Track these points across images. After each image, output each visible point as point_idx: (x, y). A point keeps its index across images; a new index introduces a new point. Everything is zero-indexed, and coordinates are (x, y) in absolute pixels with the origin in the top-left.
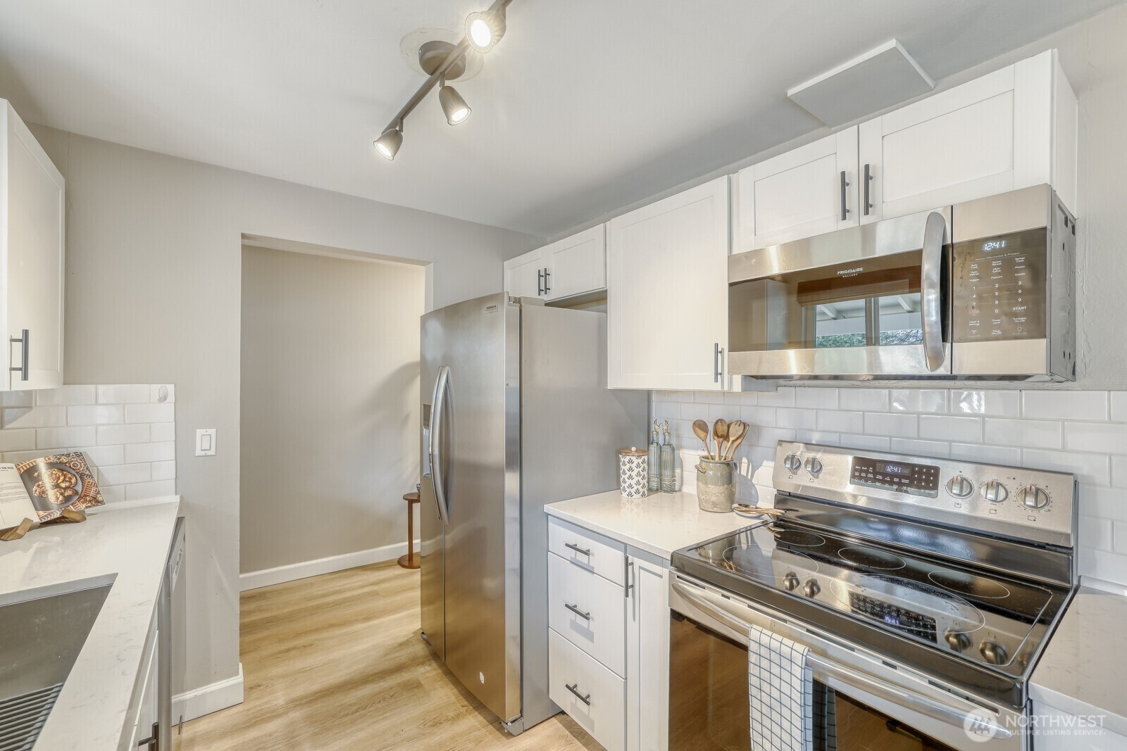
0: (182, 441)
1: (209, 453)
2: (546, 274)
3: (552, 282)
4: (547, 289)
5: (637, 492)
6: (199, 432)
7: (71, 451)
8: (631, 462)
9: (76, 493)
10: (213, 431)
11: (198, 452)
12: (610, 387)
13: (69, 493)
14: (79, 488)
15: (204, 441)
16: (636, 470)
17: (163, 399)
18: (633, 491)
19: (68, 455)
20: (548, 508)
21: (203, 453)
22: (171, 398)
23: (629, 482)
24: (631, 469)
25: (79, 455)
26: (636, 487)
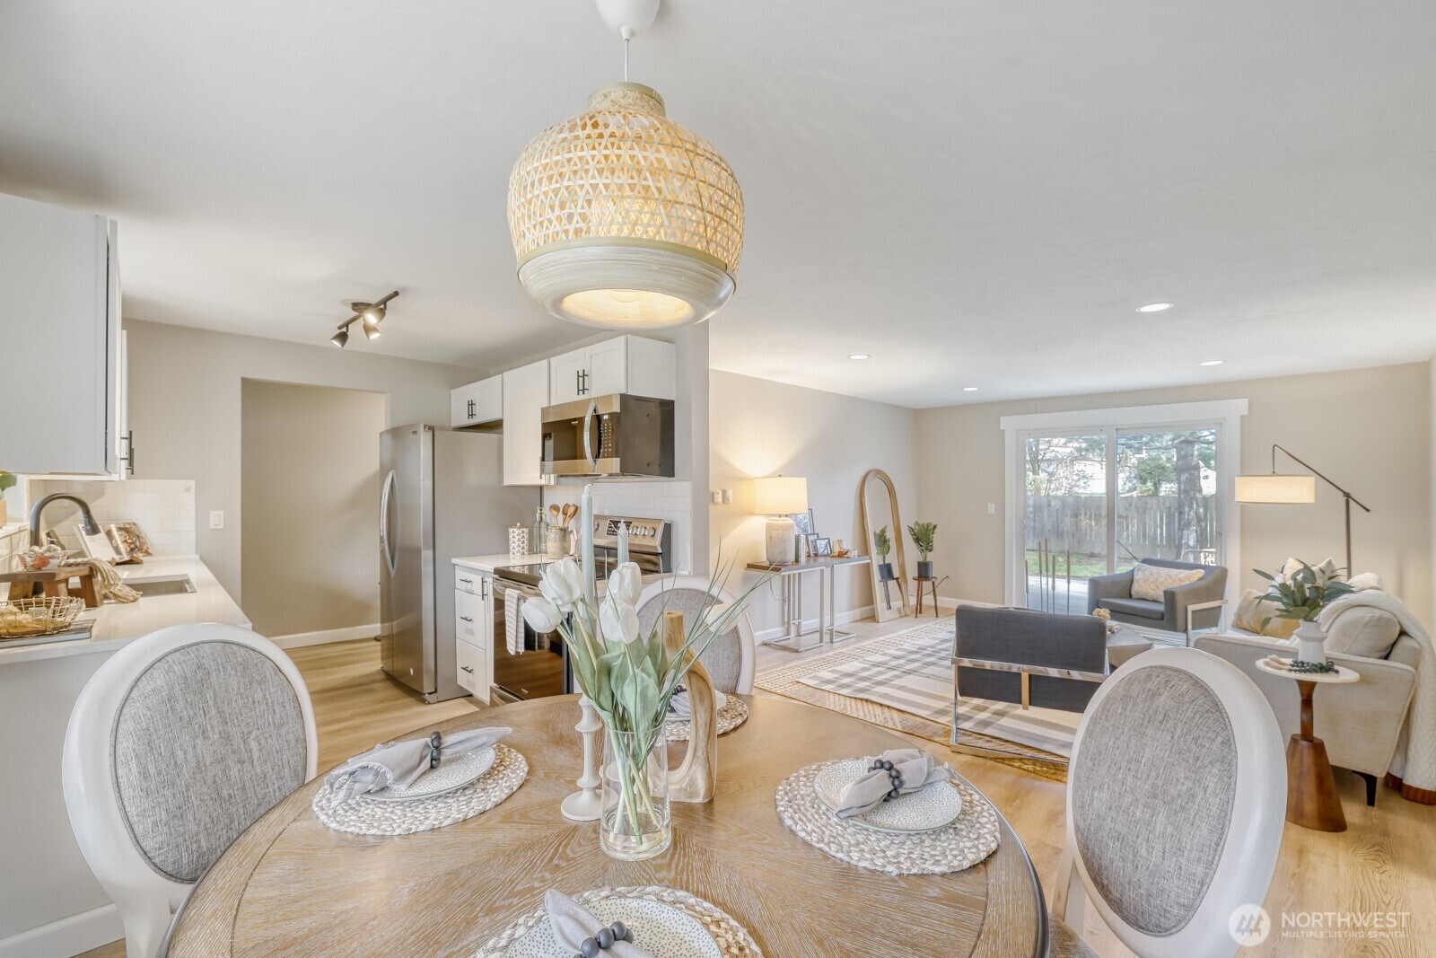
0: (201, 518)
1: (219, 527)
2: (472, 404)
3: (477, 410)
4: (472, 415)
5: (518, 551)
6: (213, 513)
7: (131, 521)
8: (513, 532)
9: (136, 547)
10: (221, 513)
11: (212, 527)
12: (505, 484)
13: (132, 546)
14: (138, 544)
15: (216, 519)
16: (517, 538)
17: (188, 490)
18: (515, 551)
19: (129, 524)
20: (454, 561)
21: (215, 527)
22: (193, 489)
23: (513, 545)
24: (514, 537)
25: (135, 524)
26: (517, 549)
